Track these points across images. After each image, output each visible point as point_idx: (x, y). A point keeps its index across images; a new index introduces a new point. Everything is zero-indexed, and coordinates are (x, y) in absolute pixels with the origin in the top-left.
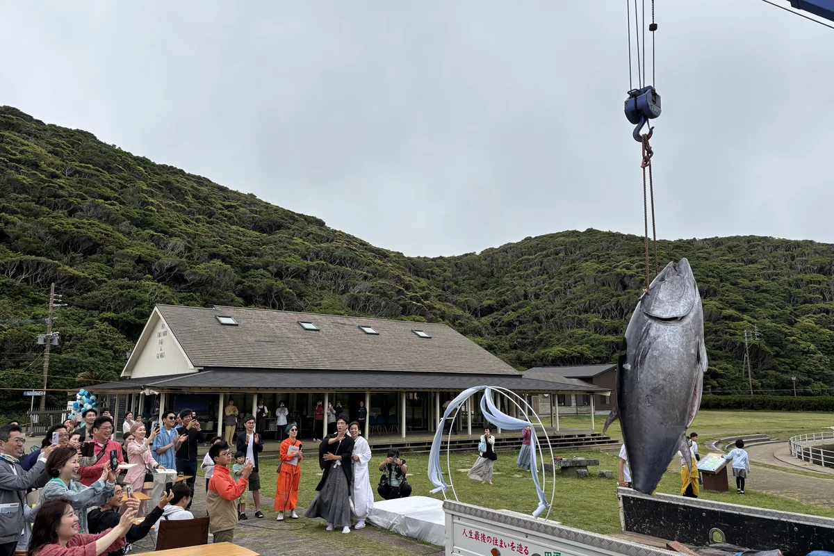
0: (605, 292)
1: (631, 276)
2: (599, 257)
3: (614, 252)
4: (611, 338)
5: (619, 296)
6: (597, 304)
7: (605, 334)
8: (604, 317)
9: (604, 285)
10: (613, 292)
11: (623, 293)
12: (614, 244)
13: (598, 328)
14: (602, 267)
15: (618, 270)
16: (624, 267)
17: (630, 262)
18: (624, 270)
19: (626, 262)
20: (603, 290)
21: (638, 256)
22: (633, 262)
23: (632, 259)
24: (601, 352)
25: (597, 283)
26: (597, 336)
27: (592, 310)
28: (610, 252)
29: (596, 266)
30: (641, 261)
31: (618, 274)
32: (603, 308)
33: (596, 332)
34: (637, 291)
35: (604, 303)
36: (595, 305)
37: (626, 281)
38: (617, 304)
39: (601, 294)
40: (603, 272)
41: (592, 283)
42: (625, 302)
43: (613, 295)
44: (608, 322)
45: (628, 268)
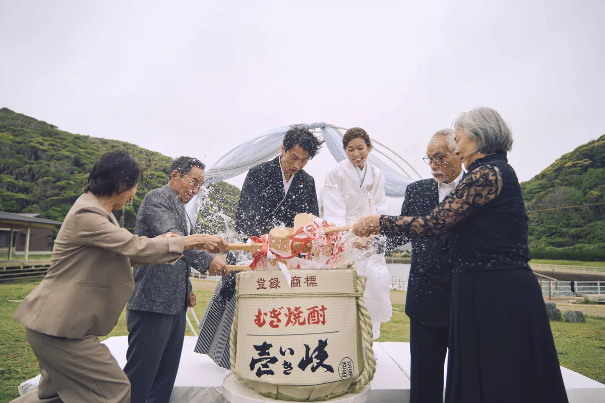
0: (20, 160)
1: (44, 151)
2: (14, 131)
3: (27, 130)
4: (22, 196)
5: (32, 164)
6: (11, 168)
7: (17, 193)
8: (16, 179)
9: (18, 153)
10: (27, 160)
11: (35, 162)
12: (29, 125)
13: (11, 187)
14: (18, 139)
15: (33, 144)
16: (38, 143)
17: (44, 140)
18: (38, 145)
19: (40, 139)
20: (18, 157)
21: (49, 137)
22: (46, 141)
23: (45, 138)
24: (12, 206)
25: (12, 151)
26: (9, 193)
27: (6, 172)
28: (24, 129)
29: (11, 137)
30: (52, 141)
31: (33, 147)
32: (17, 171)
33: (8, 189)
34: (48, 163)
35: (18, 167)
36: (9, 168)
37: (39, 153)
38: (30, 170)
39: (15, 161)
40: (19, 143)
41: (8, 150)
42: (37, 170)
43: (26, 163)
44: (20, 183)
45: (41, 144)
